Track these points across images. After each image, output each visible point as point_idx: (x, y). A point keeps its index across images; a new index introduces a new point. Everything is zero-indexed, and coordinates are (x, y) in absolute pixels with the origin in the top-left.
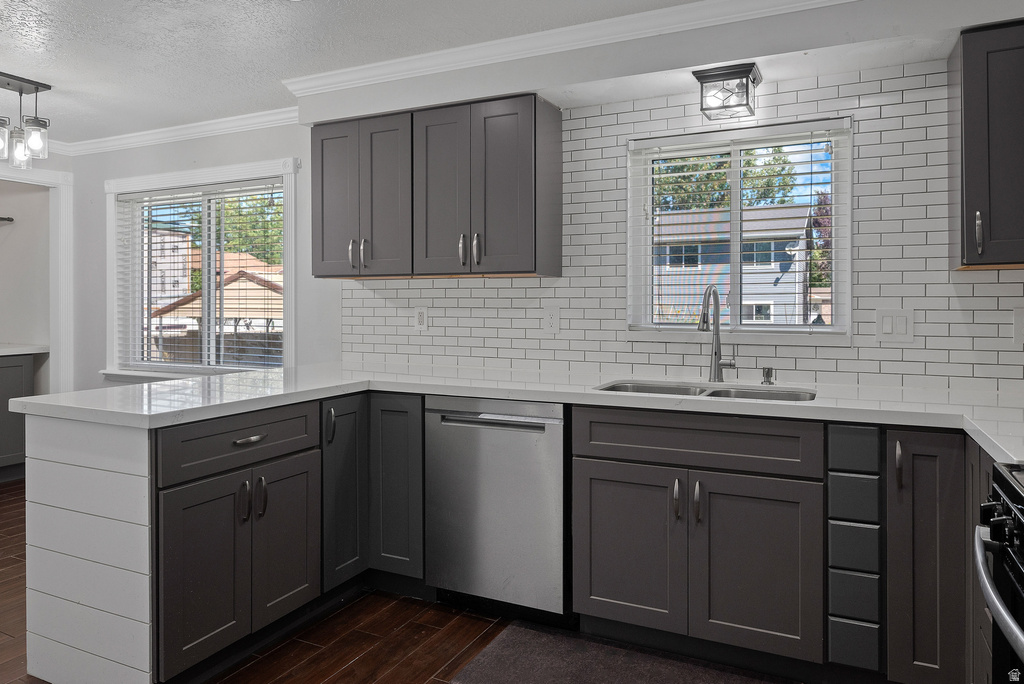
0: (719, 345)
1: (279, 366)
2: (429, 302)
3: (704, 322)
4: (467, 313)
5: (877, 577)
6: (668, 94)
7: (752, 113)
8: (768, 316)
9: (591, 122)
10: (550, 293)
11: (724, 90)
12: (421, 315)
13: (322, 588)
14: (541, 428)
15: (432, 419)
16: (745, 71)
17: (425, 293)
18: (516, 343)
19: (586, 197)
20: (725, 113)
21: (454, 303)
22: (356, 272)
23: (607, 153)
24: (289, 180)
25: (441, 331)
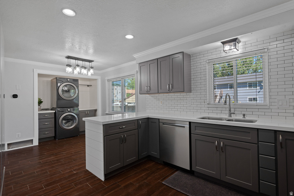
0: (230, 108)
1: (135, 112)
2: (163, 99)
3: (225, 103)
4: (171, 101)
5: (275, 172)
6: (216, 48)
7: (238, 50)
8: (257, 101)
9: (197, 57)
10: (189, 96)
11: (229, 45)
12: (161, 101)
13: (139, 158)
14: (184, 127)
15: (161, 124)
16: (235, 40)
17: (162, 97)
18: (181, 108)
19: (197, 74)
20: (231, 51)
21: (168, 99)
22: (147, 93)
23: (202, 63)
24: (136, 75)
25: (165, 105)
